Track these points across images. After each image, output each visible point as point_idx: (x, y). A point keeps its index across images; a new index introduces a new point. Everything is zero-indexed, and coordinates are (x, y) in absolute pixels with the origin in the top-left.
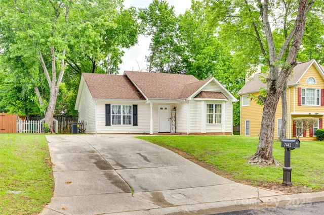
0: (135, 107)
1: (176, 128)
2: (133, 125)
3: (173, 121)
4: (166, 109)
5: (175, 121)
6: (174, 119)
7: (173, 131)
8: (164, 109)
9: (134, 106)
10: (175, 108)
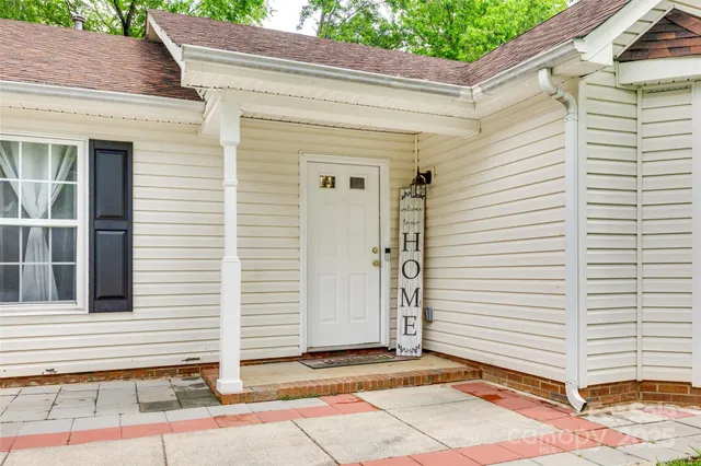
0: (113, 159)
1: (427, 319)
2: (93, 310)
3: (411, 269)
4: (357, 183)
5: (424, 269)
6: (411, 255)
7: (409, 343)
8: (343, 183)
9: (99, 148)
10: (424, 179)
